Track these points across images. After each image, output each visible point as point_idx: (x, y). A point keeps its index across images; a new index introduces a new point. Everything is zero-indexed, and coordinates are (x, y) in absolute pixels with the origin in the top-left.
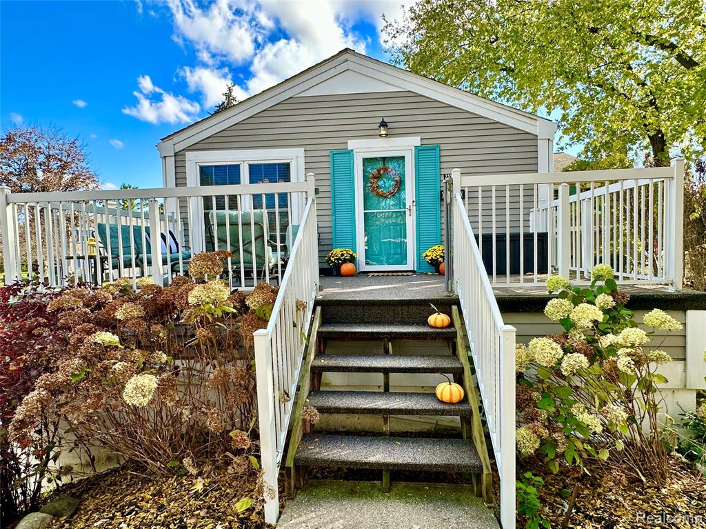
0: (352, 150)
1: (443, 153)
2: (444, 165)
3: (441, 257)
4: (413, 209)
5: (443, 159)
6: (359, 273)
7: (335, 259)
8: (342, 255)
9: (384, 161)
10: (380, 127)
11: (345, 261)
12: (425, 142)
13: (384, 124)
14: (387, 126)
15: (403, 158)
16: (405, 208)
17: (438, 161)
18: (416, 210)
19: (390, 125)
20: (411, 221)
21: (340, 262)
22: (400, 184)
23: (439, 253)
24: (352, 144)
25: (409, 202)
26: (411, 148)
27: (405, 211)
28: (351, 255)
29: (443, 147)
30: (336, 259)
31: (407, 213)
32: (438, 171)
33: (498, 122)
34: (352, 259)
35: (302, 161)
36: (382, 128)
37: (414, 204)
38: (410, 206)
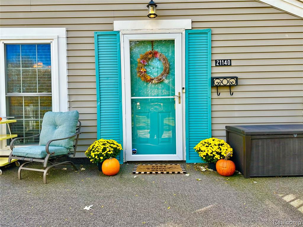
0: (118, 32)
1: (215, 38)
2: (215, 51)
3: (217, 153)
4: (184, 96)
5: (215, 44)
6: (126, 163)
7: (95, 155)
8: (104, 149)
9: (152, 45)
10: (148, 6)
11: (107, 157)
12: (196, 25)
13: (153, 4)
14: (156, 6)
15: (172, 42)
16: (174, 95)
17: (209, 46)
18: (186, 98)
19: (159, 6)
20: (180, 109)
21: (102, 158)
22: (169, 70)
23: (216, 148)
24: (118, 25)
25: (178, 89)
26: (181, 31)
27: (174, 99)
28: (115, 149)
29: (215, 31)
30: (98, 155)
31: (177, 100)
32: (209, 56)
33: (272, 7)
34: (117, 153)
35: (64, 41)
36: (150, 8)
37: (184, 91)
38: (179, 93)
